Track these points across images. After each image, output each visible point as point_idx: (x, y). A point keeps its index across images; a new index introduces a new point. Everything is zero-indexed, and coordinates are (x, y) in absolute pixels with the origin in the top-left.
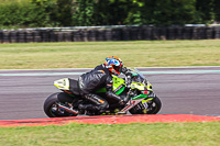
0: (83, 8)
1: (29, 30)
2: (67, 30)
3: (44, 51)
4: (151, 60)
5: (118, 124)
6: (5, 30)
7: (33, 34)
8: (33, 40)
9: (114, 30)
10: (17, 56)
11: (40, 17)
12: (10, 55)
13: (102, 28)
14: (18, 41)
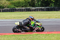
0: (38, 2)
1: (23, 8)
2: (34, 8)
3: (27, 14)
4: (57, 16)
5: (47, 34)
6: (17, 8)
7: (24, 9)
8: (24, 11)
9: (46, 8)
10: (20, 15)
11: (26, 5)
12: (18, 15)
13: (43, 8)
14: (20, 11)
